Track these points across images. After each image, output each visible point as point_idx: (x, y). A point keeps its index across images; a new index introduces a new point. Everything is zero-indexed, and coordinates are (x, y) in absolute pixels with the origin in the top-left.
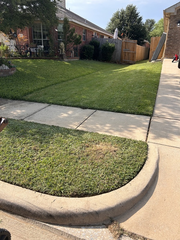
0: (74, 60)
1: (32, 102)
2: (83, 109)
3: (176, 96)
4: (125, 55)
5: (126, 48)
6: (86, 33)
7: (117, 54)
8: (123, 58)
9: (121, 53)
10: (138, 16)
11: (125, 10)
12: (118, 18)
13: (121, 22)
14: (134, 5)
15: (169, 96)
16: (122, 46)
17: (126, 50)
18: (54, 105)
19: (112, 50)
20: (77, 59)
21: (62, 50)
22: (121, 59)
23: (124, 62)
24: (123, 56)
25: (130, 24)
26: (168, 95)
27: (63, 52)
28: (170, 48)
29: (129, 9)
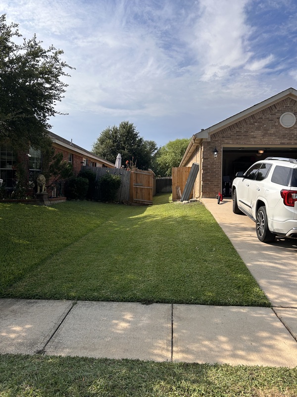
0: (60, 201)
1: (33, 301)
2: (147, 304)
3: (272, 262)
4: (137, 192)
5: (137, 182)
6: (73, 159)
7: (124, 190)
8: (134, 196)
9: (130, 190)
10: (137, 137)
11: (118, 128)
12: (110, 138)
13: (115, 144)
14: (130, 123)
15: (263, 263)
16: (131, 178)
17: (138, 184)
18: (83, 303)
19: (117, 184)
20: (62, 200)
21: (41, 187)
22: (131, 198)
23: (136, 202)
24: (134, 193)
25: (128, 147)
26: (258, 261)
27: (43, 190)
28: (208, 184)
29: (124, 127)
